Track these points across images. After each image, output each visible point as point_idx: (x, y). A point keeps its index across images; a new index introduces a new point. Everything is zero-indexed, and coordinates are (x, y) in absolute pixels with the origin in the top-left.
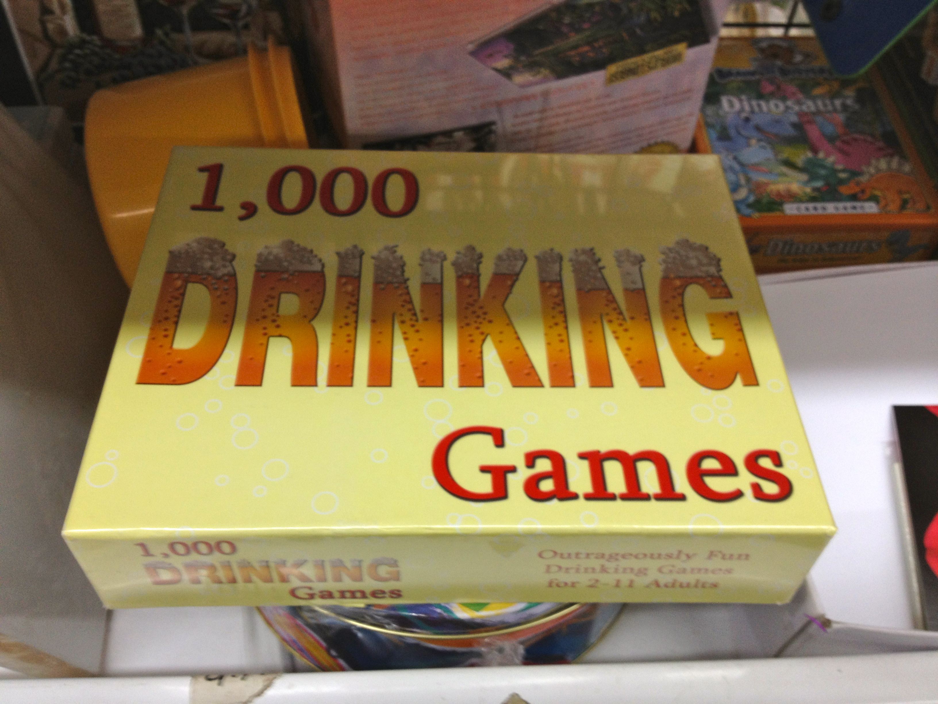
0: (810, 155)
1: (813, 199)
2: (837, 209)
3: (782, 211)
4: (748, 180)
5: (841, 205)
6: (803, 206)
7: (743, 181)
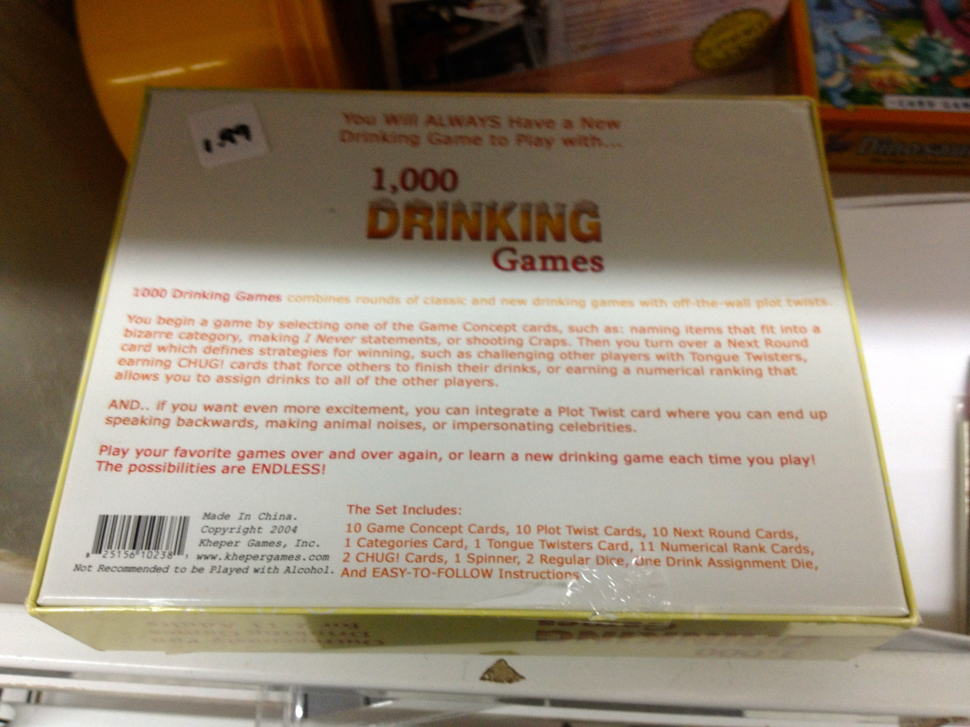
0: (923, 33)
1: (920, 92)
2: (946, 105)
3: (881, 104)
4: (848, 62)
5: (951, 101)
6: (906, 99)
7: (841, 65)
